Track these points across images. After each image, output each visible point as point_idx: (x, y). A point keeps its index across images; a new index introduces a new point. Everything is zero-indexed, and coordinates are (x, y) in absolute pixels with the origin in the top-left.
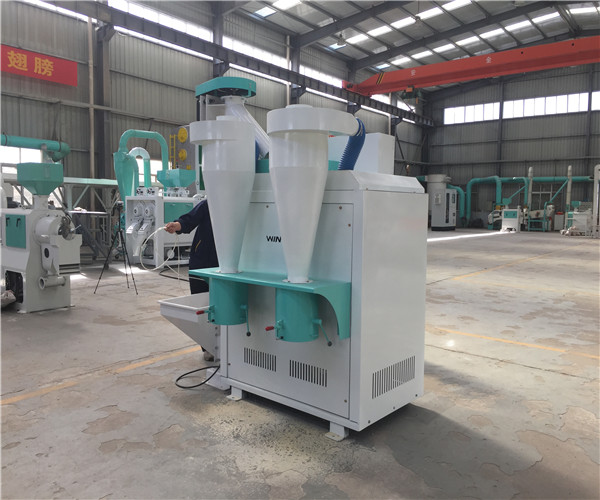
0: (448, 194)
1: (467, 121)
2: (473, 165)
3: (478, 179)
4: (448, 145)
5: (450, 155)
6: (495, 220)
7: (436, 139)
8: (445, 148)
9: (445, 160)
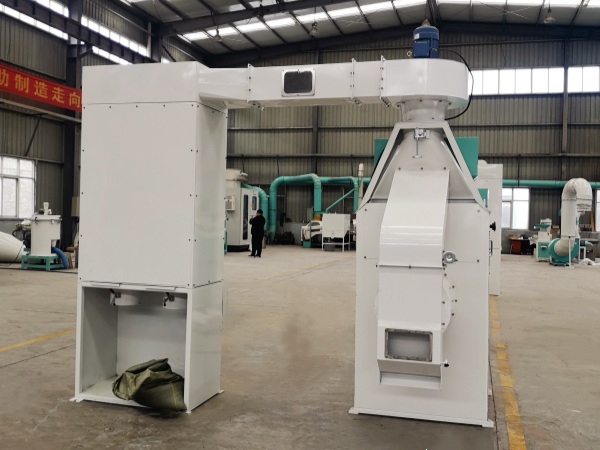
0: (246, 197)
2: (278, 158)
3: (286, 178)
6: (314, 234)
9: (238, 151)
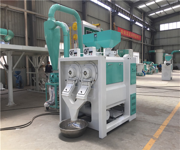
1: (170, 29)
2: (173, 45)
3: (176, 51)
4: (162, 38)
5: (163, 42)
7: (157, 36)
8: (160, 40)
9: (161, 44)
